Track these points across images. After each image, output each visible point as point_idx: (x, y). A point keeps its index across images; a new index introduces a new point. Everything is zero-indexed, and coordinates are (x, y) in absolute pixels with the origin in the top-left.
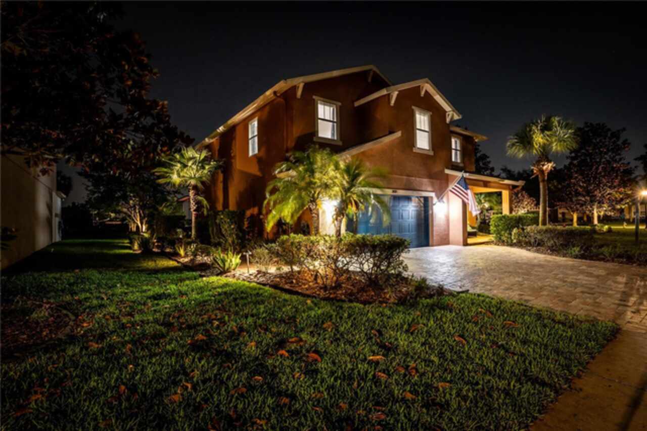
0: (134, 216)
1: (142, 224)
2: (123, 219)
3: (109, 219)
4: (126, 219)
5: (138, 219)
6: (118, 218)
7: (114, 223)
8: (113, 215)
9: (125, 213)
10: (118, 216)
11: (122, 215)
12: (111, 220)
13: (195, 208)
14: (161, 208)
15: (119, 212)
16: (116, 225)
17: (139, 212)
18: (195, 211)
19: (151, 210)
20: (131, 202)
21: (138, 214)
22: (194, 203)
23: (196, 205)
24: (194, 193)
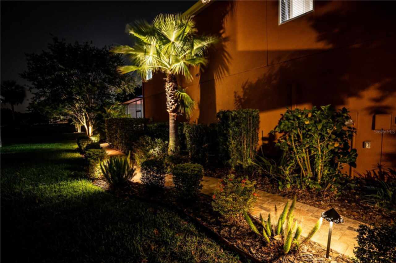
0: (81, 119)
1: (88, 126)
2: (70, 121)
3: (59, 120)
4: (72, 121)
5: (85, 121)
6: (66, 119)
7: (63, 122)
8: (62, 117)
9: (72, 116)
10: (65, 118)
11: (69, 117)
12: (61, 121)
13: (174, 107)
14: (109, 111)
15: (66, 115)
16: (65, 124)
17: (85, 115)
18: (173, 111)
19: (99, 112)
20: (77, 105)
21: (84, 117)
22: (173, 100)
23: (175, 103)
24: (172, 86)
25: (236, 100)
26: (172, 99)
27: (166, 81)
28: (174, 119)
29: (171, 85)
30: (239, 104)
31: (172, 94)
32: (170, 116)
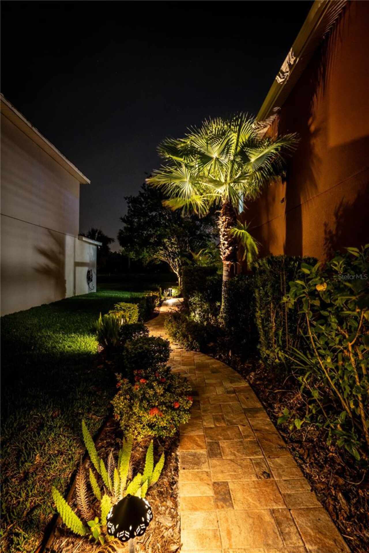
14: (197, 256)
18: (227, 258)
22: (226, 242)
23: (229, 247)
24: (226, 221)
25: (326, 239)
26: (226, 240)
27: (219, 214)
28: (227, 271)
29: (224, 220)
30: (330, 245)
31: (226, 234)
32: (224, 266)
